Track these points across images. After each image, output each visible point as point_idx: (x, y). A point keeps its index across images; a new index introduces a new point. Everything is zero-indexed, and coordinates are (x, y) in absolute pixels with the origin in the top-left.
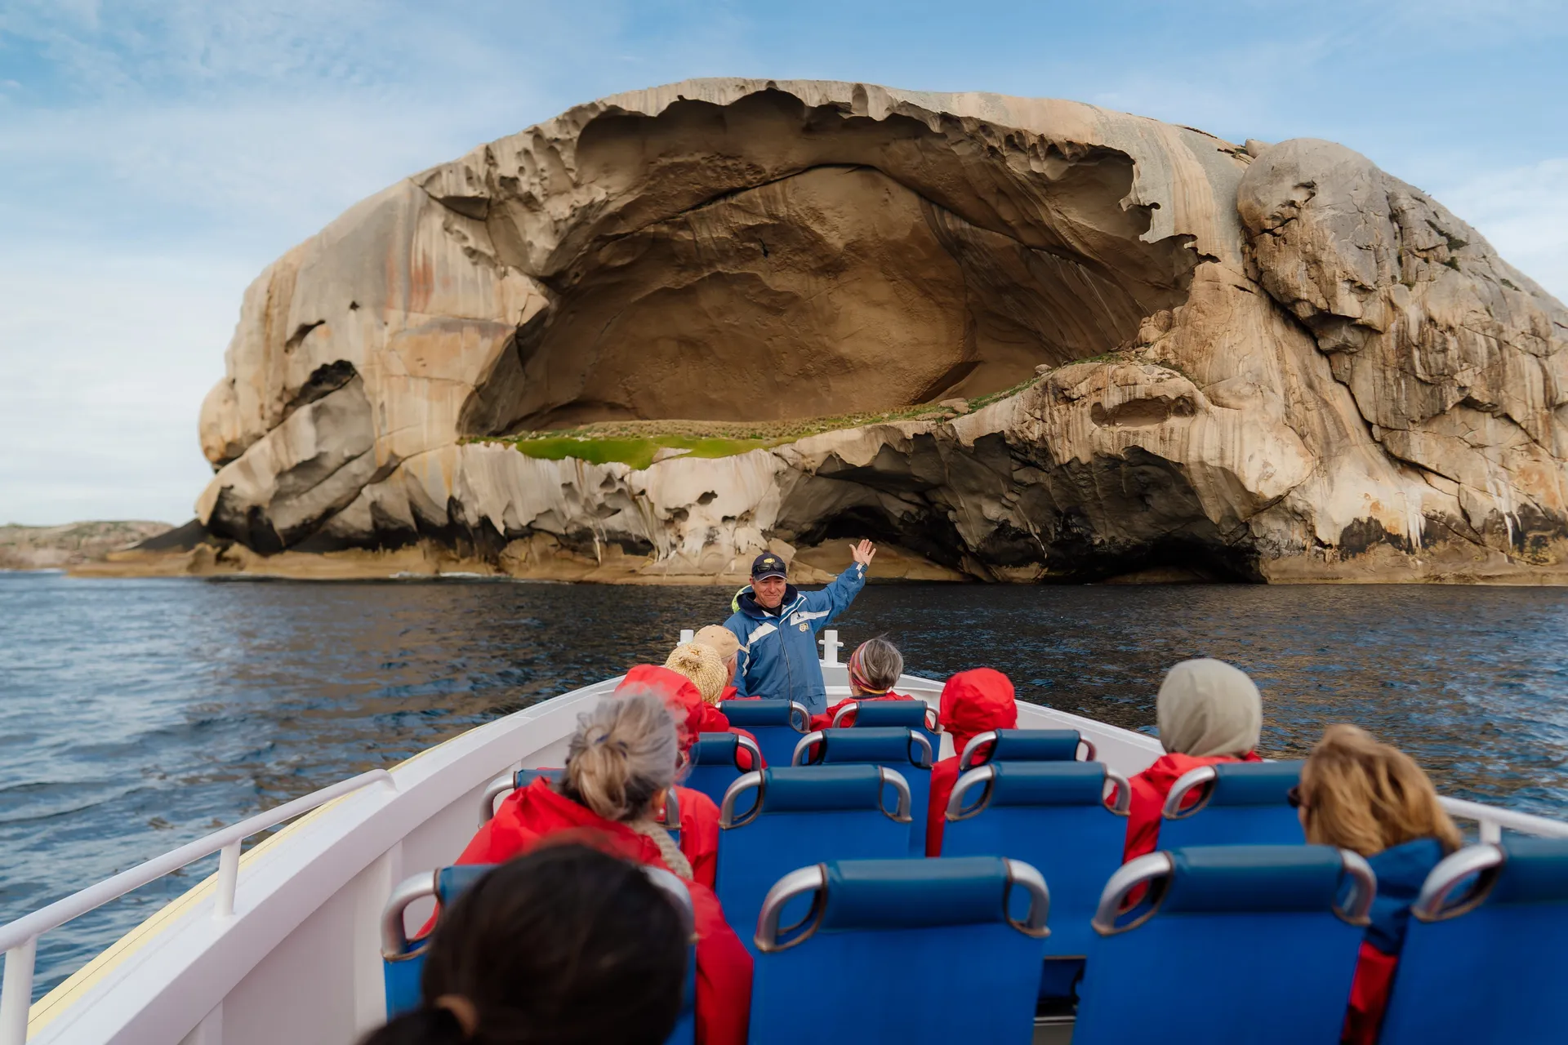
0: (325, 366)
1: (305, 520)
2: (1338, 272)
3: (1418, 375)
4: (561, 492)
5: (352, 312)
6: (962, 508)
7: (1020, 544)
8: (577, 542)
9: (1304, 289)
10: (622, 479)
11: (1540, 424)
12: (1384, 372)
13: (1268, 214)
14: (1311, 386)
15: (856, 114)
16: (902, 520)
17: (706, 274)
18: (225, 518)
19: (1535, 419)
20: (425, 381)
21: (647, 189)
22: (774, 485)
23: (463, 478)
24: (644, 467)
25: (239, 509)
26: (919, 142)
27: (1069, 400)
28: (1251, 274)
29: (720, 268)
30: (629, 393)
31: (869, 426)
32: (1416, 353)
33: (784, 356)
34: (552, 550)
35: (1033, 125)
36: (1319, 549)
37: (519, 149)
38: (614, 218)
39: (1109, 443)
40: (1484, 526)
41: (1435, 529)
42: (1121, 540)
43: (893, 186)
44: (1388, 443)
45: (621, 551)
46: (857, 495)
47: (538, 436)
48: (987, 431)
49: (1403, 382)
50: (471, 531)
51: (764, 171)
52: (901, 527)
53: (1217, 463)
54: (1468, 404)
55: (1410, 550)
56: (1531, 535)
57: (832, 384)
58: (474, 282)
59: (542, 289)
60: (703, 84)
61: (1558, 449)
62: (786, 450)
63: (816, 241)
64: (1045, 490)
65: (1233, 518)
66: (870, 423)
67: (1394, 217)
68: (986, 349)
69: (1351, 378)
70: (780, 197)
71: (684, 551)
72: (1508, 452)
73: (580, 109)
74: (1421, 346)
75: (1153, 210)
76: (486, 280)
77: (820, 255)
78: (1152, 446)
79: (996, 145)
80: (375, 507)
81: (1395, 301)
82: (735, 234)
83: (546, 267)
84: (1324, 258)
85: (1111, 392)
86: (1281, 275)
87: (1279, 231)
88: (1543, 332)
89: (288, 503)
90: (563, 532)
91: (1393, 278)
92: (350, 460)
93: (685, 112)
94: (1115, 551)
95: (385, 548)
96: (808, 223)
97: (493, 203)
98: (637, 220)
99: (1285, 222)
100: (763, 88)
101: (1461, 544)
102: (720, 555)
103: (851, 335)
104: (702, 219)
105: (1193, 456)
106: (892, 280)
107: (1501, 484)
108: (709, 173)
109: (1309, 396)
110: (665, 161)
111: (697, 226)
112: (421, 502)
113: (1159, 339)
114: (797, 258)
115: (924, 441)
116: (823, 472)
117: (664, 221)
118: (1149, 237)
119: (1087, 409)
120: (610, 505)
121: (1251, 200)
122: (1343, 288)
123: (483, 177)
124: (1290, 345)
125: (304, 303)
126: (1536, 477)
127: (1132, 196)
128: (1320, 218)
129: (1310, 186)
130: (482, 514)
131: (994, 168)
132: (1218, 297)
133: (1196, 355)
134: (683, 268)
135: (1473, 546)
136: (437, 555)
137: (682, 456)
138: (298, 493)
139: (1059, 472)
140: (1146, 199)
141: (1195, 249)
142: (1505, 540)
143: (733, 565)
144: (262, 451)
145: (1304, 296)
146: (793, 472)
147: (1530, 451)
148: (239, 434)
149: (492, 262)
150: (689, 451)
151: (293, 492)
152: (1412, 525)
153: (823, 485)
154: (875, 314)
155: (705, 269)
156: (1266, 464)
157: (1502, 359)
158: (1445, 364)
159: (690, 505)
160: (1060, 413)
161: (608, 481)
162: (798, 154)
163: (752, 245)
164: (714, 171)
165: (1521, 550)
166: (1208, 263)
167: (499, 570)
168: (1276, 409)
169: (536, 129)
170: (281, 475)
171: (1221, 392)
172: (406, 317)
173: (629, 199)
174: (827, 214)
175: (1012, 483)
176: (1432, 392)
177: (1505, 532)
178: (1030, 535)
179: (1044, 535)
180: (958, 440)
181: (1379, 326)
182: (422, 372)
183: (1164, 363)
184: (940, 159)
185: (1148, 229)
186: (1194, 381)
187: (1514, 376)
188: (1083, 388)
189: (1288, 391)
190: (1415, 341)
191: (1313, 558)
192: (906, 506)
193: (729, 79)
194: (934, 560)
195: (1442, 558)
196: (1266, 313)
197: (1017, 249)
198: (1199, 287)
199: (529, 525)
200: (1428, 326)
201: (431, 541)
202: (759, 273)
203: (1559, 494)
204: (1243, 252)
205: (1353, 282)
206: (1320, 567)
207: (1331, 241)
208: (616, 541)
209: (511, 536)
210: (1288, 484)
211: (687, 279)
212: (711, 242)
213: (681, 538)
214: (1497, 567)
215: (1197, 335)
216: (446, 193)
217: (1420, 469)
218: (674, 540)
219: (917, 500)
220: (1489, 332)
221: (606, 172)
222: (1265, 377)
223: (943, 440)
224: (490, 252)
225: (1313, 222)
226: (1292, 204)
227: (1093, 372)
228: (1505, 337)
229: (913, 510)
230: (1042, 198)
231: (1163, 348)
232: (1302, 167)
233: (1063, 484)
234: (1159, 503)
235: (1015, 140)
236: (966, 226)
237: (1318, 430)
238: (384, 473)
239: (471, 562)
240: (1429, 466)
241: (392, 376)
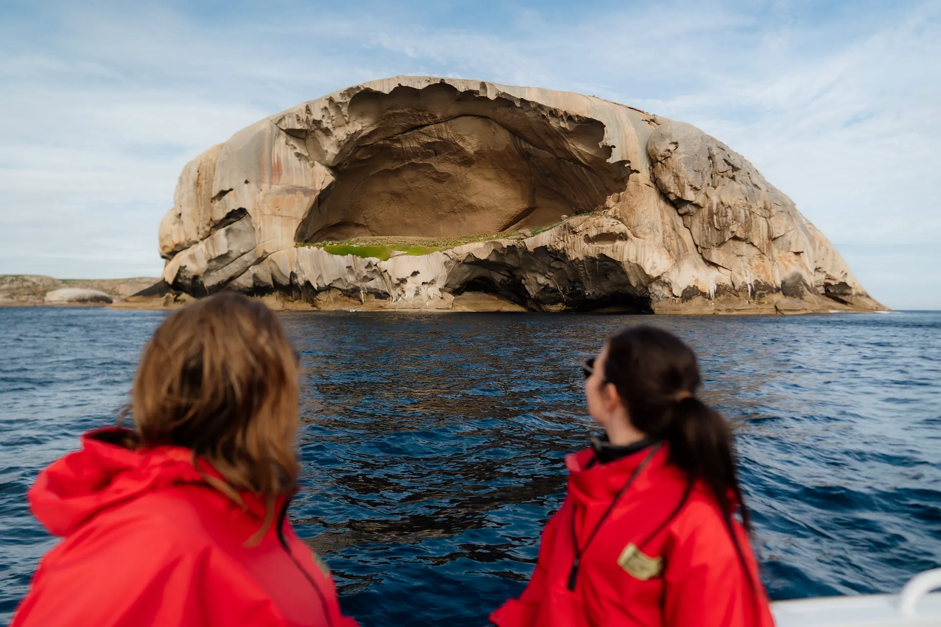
0: (233, 210)
1: (219, 282)
2: (686, 182)
3: (716, 226)
4: (346, 270)
5: (246, 185)
6: (528, 278)
7: (554, 295)
8: (352, 293)
9: (672, 188)
10: (376, 265)
11: (765, 247)
12: (703, 224)
13: (659, 154)
14: (674, 229)
15: (481, 95)
16: (500, 283)
17: (407, 163)
18: (180, 281)
19: (763, 245)
20: (280, 217)
21: (381, 124)
22: (444, 268)
23: (297, 263)
24: (386, 260)
25: (187, 277)
26: (510, 109)
27: (575, 233)
28: (652, 179)
29: (413, 161)
30: (365, 219)
31: (487, 241)
32: (715, 217)
33: (443, 202)
34: (339, 297)
35: (562, 106)
36: (674, 298)
37: (322, 107)
38: (364, 137)
39: (591, 252)
40: (739, 289)
41: (720, 290)
42: (597, 293)
43: (497, 126)
44: (704, 254)
45: (374, 297)
46: (480, 272)
47: (332, 244)
48: (539, 245)
49: (710, 229)
50: (300, 288)
51: (437, 117)
52: (500, 286)
53: (634, 262)
54: (735, 238)
55: (710, 298)
56: (758, 292)
57: (466, 216)
58: (300, 169)
59: (331, 172)
60: (410, 79)
61: (772, 257)
62: (449, 252)
63: (461, 150)
64: (564, 271)
65: (642, 285)
66: (488, 240)
67: (710, 158)
68: (540, 202)
69: (691, 226)
70: (444, 129)
71: (406, 298)
72: (751, 258)
73: (352, 89)
74: (717, 214)
75: (613, 148)
76: (305, 167)
77: (462, 156)
78: (609, 254)
79: (545, 115)
80: (255, 276)
81: (708, 195)
82: (422, 146)
83: (333, 162)
84: (680, 175)
85: (593, 229)
86: (663, 182)
87: (664, 162)
88: (769, 208)
89: (212, 274)
90: (346, 288)
91: (708, 184)
92: (243, 254)
93: (401, 91)
94: (594, 298)
95: (257, 295)
96: (457, 142)
97: (308, 131)
98: (376, 138)
99: (666, 158)
100: (439, 82)
101: (730, 296)
102: (422, 300)
103: (476, 194)
104: (406, 138)
105: (625, 259)
106: (496, 169)
107: (748, 271)
108: (411, 118)
109: (673, 234)
110: (390, 112)
111: (404, 141)
112: (277, 274)
113: (614, 206)
114: (451, 157)
115: (512, 249)
116: (466, 262)
117: (388, 138)
118: (610, 161)
119: (582, 237)
120: (369, 276)
121: (653, 147)
122: (688, 188)
123: (305, 120)
124: (667, 211)
125: (222, 180)
126: (761, 269)
127: (604, 141)
128: (680, 158)
129: (676, 143)
130: (307, 280)
131: (544, 123)
132: (639, 189)
133: (629, 214)
134: (395, 160)
135: (735, 297)
136: (282, 299)
137: (403, 254)
138: (217, 270)
139: (570, 264)
140: (610, 143)
141: (630, 167)
142: (747, 294)
143: (428, 304)
144: (201, 249)
145: (672, 191)
146: (452, 261)
147: (761, 257)
148: (183, 240)
149: (307, 159)
150: (406, 252)
151: (214, 269)
152: (711, 289)
153: (465, 267)
154: (488, 184)
155: (406, 161)
156: (654, 263)
157: (751, 219)
158: (726, 222)
159: (408, 277)
160: (571, 238)
161: (369, 265)
162: (453, 110)
163: (430, 151)
164: (413, 116)
165: (754, 299)
166: (635, 174)
167: (313, 306)
168: (659, 239)
169: (331, 97)
170: (210, 261)
171: (637, 231)
172: (270, 187)
173: (372, 129)
174: (466, 137)
175: (551, 268)
176: (721, 233)
177: (748, 291)
178: (558, 291)
179: (564, 291)
180: (527, 249)
181: (702, 205)
182: (279, 213)
183: (615, 217)
184: (520, 117)
185: (610, 156)
186: (627, 226)
187: (755, 226)
188: (581, 228)
189: (664, 232)
190: (715, 212)
191: (671, 302)
192: (502, 277)
193: (423, 77)
194: (514, 302)
195: (722, 302)
196: (658, 197)
197: (554, 158)
198: (631, 184)
199: (329, 285)
200: (721, 205)
201: (280, 292)
202: (432, 163)
203: (771, 276)
204: (649, 169)
205: (692, 186)
206: (674, 306)
207: (683, 168)
208: (372, 293)
209: (320, 290)
210: (662, 271)
211: (398, 165)
212: (410, 148)
213: (404, 292)
214: (743, 306)
215: (629, 206)
216: (287, 127)
217: (715, 265)
218: (400, 293)
219: (507, 274)
220: (746, 208)
221: (361, 116)
222: (655, 225)
223: (520, 248)
224: (306, 154)
225: (677, 159)
226: (669, 151)
227: (585, 221)
228: (753, 210)
229: (506, 278)
230: (565, 138)
231: (615, 210)
232: (673, 135)
233: (572, 269)
234: (612, 277)
235: (553, 113)
236: (531, 147)
237: (676, 249)
238: (259, 261)
239: (300, 301)
240: (719, 264)
241: (264, 215)
